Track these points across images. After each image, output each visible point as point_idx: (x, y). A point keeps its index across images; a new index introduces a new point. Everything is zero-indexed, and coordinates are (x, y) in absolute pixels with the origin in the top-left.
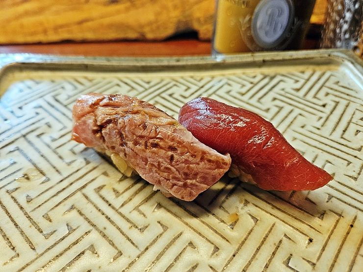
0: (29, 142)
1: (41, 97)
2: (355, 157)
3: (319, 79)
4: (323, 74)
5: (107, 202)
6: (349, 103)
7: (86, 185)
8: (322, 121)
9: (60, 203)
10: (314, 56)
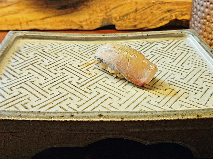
2: (185, 72)
3: (175, 44)
4: (178, 41)
6: (188, 53)
8: (173, 60)
10: (174, 33)
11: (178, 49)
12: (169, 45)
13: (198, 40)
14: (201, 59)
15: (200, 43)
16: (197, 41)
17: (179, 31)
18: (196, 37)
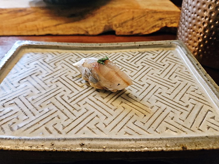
0: (32, 78)
1: (37, 60)
2: (172, 86)
3: (164, 54)
4: (167, 52)
5: (65, 101)
6: (175, 64)
7: (56, 94)
8: (162, 72)
9: (45, 101)
10: (163, 43)
11: (167, 60)
12: (158, 55)
13: (185, 51)
14: (187, 72)
15: (187, 55)
16: (185, 53)
17: (168, 42)
18: (183, 48)
